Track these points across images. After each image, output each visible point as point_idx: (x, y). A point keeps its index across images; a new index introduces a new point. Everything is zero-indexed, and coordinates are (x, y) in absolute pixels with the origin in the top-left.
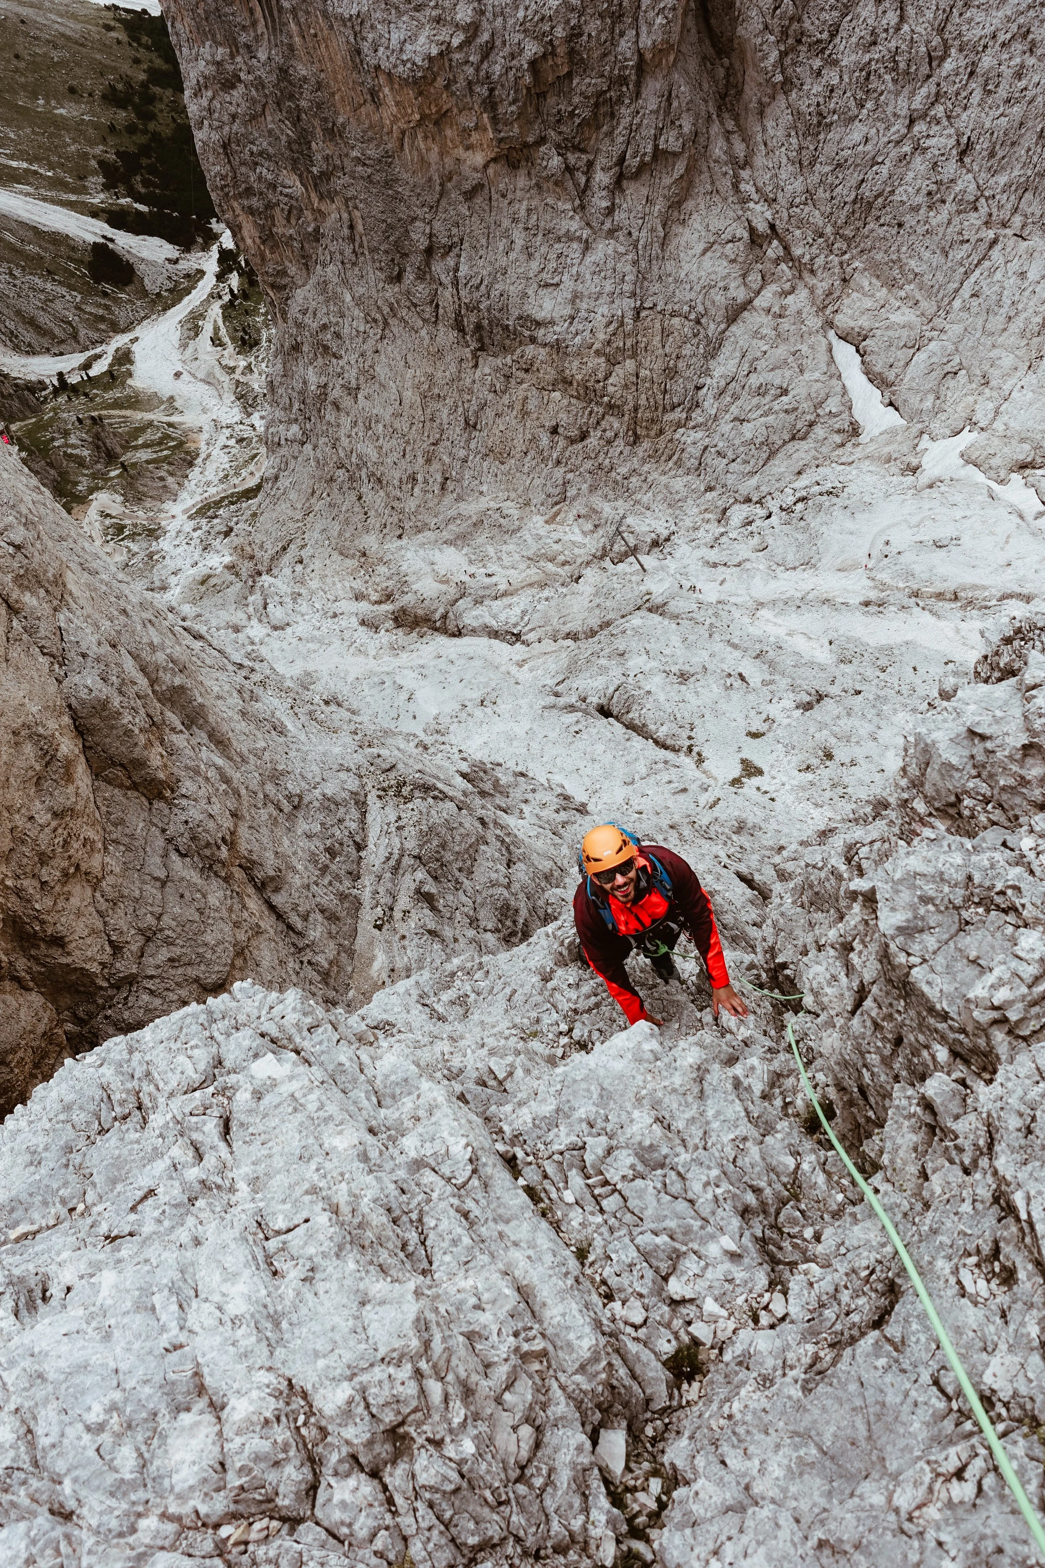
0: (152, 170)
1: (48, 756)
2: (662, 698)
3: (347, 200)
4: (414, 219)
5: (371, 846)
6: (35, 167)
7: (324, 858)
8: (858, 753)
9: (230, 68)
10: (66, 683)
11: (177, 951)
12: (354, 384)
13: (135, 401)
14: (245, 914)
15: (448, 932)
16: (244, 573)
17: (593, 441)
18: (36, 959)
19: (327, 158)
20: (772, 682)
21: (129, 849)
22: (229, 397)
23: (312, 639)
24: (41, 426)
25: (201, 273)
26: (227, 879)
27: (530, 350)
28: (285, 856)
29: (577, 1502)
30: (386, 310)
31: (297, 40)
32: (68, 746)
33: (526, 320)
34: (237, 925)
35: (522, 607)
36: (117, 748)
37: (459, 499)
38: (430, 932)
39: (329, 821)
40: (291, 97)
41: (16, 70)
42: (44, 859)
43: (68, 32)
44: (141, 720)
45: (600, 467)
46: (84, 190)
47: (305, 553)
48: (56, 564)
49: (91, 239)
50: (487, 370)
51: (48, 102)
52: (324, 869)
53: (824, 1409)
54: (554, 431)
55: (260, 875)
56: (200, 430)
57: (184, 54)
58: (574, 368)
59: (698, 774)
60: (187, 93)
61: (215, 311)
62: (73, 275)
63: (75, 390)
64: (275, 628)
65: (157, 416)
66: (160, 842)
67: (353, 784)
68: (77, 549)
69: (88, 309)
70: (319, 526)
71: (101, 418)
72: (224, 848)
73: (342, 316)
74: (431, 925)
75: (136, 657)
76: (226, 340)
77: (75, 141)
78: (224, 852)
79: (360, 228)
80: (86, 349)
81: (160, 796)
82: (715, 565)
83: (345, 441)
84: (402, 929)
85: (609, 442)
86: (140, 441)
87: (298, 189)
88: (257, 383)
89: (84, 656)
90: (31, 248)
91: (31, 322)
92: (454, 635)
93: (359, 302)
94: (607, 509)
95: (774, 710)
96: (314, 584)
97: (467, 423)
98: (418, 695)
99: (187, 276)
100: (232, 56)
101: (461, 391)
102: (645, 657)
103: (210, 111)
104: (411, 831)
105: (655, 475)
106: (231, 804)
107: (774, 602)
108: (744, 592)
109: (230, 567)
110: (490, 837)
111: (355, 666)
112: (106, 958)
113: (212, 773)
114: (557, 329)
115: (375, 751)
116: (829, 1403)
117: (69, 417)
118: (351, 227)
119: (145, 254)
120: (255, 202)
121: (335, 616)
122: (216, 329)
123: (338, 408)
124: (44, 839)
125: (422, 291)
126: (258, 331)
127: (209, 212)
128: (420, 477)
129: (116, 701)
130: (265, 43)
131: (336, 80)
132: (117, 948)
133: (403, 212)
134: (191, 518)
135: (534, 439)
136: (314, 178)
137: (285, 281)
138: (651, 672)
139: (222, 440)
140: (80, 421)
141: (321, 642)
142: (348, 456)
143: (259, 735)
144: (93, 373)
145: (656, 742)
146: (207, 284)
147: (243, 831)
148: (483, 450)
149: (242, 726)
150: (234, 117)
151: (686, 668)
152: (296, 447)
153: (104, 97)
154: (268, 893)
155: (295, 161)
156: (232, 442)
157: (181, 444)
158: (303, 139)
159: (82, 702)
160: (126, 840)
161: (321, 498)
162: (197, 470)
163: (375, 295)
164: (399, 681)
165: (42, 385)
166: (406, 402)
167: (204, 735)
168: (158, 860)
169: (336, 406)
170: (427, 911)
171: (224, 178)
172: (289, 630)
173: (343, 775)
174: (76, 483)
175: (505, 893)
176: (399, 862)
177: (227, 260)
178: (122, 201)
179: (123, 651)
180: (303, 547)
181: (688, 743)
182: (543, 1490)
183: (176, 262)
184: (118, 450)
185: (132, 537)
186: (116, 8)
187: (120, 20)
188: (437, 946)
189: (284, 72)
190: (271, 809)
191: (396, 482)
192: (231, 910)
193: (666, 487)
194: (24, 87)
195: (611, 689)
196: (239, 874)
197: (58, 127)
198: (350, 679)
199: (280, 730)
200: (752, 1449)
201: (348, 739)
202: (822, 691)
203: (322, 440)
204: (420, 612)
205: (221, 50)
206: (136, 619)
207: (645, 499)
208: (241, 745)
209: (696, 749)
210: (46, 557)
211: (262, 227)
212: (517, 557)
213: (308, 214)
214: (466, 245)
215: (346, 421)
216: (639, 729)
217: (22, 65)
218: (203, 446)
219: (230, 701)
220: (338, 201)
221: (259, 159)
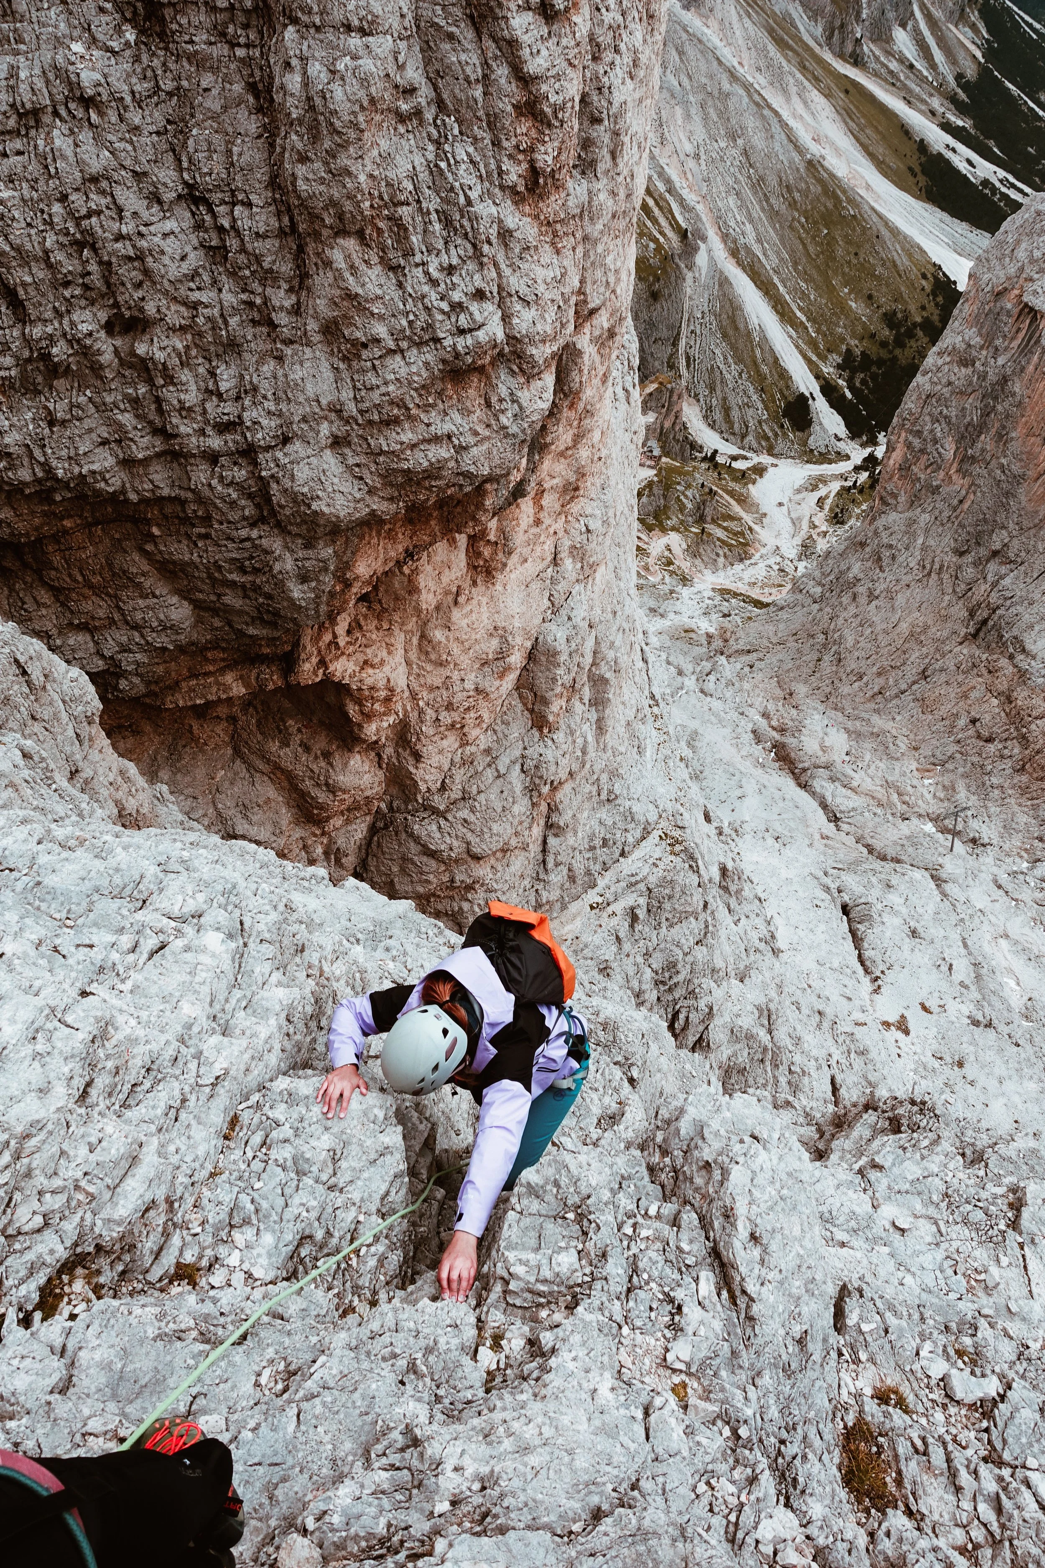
0: (874, 377)
1: (501, 655)
2: (888, 934)
3: (973, 484)
4: (1004, 527)
5: (630, 860)
6: (808, 325)
7: (598, 842)
8: (982, 1081)
9: (974, 353)
10: (547, 625)
11: (472, 818)
12: (877, 593)
13: (742, 500)
14: (526, 833)
15: (627, 946)
16: (714, 646)
17: (992, 748)
18: (398, 755)
19: (983, 450)
20: (966, 987)
21: (498, 741)
22: (798, 540)
23: (717, 716)
24: (679, 472)
25: (848, 457)
26: (534, 805)
27: (1004, 662)
28: (577, 821)
29: (23, 1273)
30: (937, 566)
31: (1031, 368)
32: (517, 659)
33: (1017, 641)
34: (517, 834)
35: (856, 805)
36: (541, 682)
37: (877, 711)
38: (617, 937)
39: (620, 825)
40: (995, 398)
41: (849, 262)
42: (449, 707)
43: (898, 262)
44: (567, 679)
45: (982, 767)
46: (823, 358)
47: (758, 664)
48: (600, 557)
49: (803, 389)
50: (965, 651)
51: (850, 293)
52: (592, 848)
53: (148, 1353)
54: (974, 721)
55: (554, 818)
56: (764, 546)
57: (954, 324)
58: (1021, 695)
59: (867, 997)
60: (935, 349)
61: (835, 486)
62: (774, 402)
63: (716, 465)
64: (702, 691)
65: (748, 518)
66: (517, 753)
67: (652, 817)
68: (622, 558)
69: (765, 427)
70: (780, 656)
71: (716, 493)
72: (548, 787)
73: (907, 549)
74: (622, 935)
75: (597, 643)
76: (827, 508)
77: (845, 327)
78: (546, 789)
79: (966, 506)
80: (743, 448)
81: (540, 729)
82: (999, 887)
83: (840, 621)
84: (604, 921)
85: (1002, 757)
86: (725, 524)
87: (949, 454)
88: (822, 545)
89: (569, 618)
90: (765, 369)
91: (727, 410)
92: (800, 785)
93: (924, 548)
94: (962, 795)
95: (953, 1007)
96: (746, 686)
97: (924, 671)
98: (747, 801)
99: (838, 453)
100: (982, 348)
101: (937, 650)
102: (902, 901)
103: (939, 369)
104: (659, 872)
105: (1013, 801)
106: (575, 767)
107: (1016, 942)
108: (1002, 919)
109: (709, 636)
110: (702, 916)
111: (727, 751)
112: (434, 788)
113: (580, 741)
114: (1033, 663)
115: (682, 810)
116: (153, 1353)
117: (699, 478)
118: (961, 502)
119: (826, 422)
120: (916, 442)
121: (742, 714)
122: (827, 497)
123: (854, 599)
124: (460, 696)
125: (969, 572)
126: (850, 517)
127: (884, 426)
128: (865, 679)
129: (563, 658)
130: (1009, 355)
131: (1033, 409)
132: (443, 788)
133: (1001, 517)
134: (713, 590)
135: (956, 716)
136: (965, 456)
137: (891, 501)
138: (896, 913)
139: (772, 561)
140: (703, 485)
141: (720, 721)
142: (834, 631)
143: (626, 743)
144: (735, 465)
145: (860, 956)
146: (844, 467)
147: (567, 788)
148: (919, 696)
149: (621, 730)
150: (950, 383)
151: (920, 930)
152: (810, 600)
153: (885, 314)
154: (550, 833)
155: (963, 437)
156: (776, 567)
157: (747, 544)
158: (981, 428)
159: (545, 643)
160: (500, 735)
161: (796, 641)
162: (742, 566)
163: (938, 552)
164: (744, 783)
165: (701, 449)
166: (898, 629)
167: (595, 717)
168: (508, 761)
169: (855, 597)
170: (626, 924)
171: (911, 414)
172: (709, 699)
173: (651, 807)
174: (669, 518)
175: (681, 956)
176: (637, 883)
177: (870, 462)
178: (840, 382)
179: (594, 634)
180: (760, 660)
181: (878, 974)
182: (15, 1252)
183: (839, 440)
184: (709, 519)
185: (672, 573)
186: (940, 268)
187: (936, 278)
188: (614, 949)
189: (1004, 380)
190: (594, 789)
191: (849, 670)
192: (521, 823)
193: (1013, 814)
194: (844, 274)
195: (862, 900)
196: (544, 807)
197: (842, 312)
198: (717, 756)
199: (640, 751)
200: (103, 1335)
201: (673, 790)
202: (995, 1022)
203: (828, 609)
204: (793, 755)
205: (978, 339)
206: (618, 622)
207: (993, 809)
208: (610, 739)
209: (880, 982)
210: (598, 549)
211: (906, 460)
212: (880, 774)
213: (942, 474)
214: (1022, 568)
215: (852, 610)
216: (857, 940)
217: (855, 261)
218: (757, 556)
219: (627, 711)
220: (967, 481)
221: (942, 420)
